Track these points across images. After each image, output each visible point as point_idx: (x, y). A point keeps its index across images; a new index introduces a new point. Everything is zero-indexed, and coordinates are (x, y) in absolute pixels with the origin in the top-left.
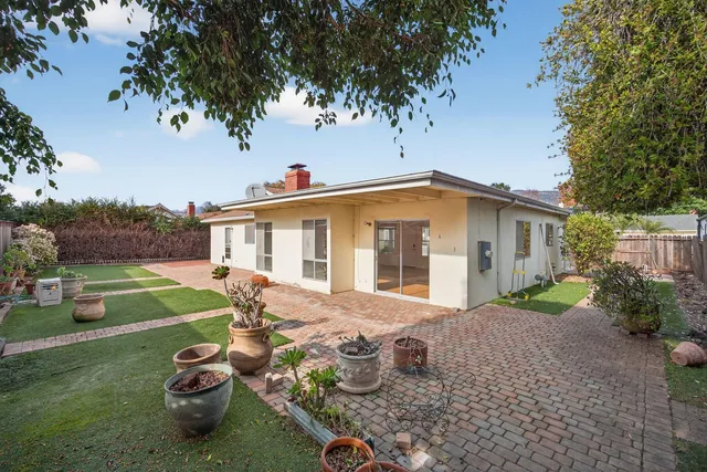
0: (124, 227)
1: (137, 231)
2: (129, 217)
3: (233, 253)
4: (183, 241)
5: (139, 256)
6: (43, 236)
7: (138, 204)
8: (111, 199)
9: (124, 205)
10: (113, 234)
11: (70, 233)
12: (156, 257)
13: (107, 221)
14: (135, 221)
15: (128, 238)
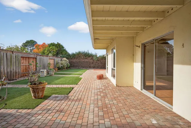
0: (86, 59)
1: (89, 60)
5: (90, 67)
6: (66, 61)
9: (86, 52)
10: (83, 61)
11: (74, 60)
14: (89, 57)
15: (87, 62)
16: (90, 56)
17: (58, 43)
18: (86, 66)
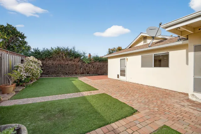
0: (71, 60)
1: (76, 62)
2: (73, 56)
3: (127, 73)
4: (93, 67)
5: (76, 74)
7: (76, 50)
8: (66, 47)
9: (71, 50)
10: (67, 63)
11: (50, 62)
12: (82, 74)
13: (64, 57)
14: (75, 58)
15: (72, 65)
16: (77, 57)
17: (8, 25)
18: (70, 72)
